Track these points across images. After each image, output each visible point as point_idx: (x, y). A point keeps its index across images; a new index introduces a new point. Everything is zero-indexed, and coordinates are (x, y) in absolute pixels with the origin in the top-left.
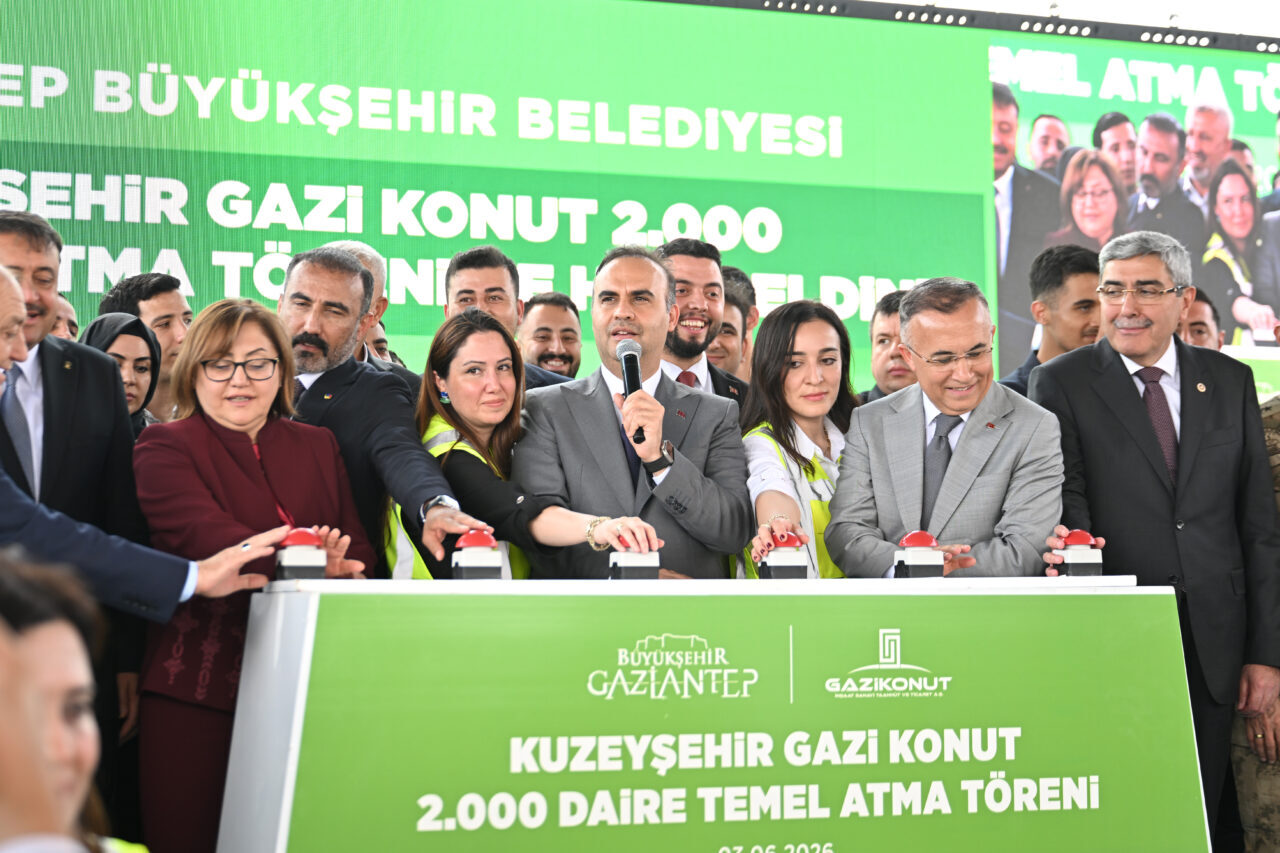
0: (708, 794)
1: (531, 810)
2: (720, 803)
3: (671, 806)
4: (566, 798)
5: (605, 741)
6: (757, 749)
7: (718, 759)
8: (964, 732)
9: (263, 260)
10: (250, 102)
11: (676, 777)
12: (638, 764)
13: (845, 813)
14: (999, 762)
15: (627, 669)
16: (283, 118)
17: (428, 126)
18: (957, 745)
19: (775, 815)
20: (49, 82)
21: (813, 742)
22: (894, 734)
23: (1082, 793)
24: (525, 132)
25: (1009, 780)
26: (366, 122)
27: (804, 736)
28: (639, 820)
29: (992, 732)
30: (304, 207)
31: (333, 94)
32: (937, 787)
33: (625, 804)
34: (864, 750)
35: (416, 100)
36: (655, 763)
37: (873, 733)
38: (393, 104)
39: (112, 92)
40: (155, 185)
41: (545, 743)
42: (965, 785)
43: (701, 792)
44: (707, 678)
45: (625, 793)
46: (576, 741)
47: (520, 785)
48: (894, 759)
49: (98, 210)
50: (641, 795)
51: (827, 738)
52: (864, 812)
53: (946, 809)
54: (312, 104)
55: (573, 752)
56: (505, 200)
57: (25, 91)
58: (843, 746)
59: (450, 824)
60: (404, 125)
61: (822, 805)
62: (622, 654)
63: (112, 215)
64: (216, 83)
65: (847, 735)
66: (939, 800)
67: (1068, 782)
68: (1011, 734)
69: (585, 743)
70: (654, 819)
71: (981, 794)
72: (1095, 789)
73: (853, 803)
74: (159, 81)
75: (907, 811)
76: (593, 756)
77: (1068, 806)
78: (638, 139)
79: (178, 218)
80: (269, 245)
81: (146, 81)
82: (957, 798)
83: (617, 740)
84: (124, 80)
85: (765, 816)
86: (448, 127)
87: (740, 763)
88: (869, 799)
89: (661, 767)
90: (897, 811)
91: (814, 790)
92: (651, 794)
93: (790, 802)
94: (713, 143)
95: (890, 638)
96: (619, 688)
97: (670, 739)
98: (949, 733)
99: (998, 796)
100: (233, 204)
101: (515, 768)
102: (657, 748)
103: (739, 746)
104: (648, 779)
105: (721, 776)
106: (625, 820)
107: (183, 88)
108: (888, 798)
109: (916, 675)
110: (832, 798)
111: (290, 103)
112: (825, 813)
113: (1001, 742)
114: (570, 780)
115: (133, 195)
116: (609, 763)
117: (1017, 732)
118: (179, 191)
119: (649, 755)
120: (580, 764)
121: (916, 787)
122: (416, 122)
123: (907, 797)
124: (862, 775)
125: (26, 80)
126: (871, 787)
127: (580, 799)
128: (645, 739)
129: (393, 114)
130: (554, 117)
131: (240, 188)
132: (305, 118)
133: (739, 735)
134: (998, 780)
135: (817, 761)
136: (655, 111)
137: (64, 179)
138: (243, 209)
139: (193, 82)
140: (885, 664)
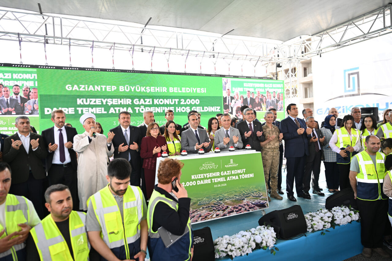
0: (213, 179)
1: (194, 183)
2: (214, 180)
3: (209, 181)
4: (198, 181)
5: (202, 175)
6: (218, 174)
7: (214, 175)
8: (240, 170)
9: (141, 108)
10: (138, 89)
11: (210, 178)
12: (205, 177)
13: (227, 180)
14: (243, 173)
15: (204, 166)
16: (142, 91)
17: (159, 91)
18: (239, 171)
19: (220, 181)
20: (114, 88)
21: (224, 173)
22: (232, 171)
23: (252, 175)
24: (170, 91)
25: (244, 175)
26: (152, 91)
27: (223, 172)
28: (206, 183)
29: (242, 170)
30: (145, 102)
31: (148, 88)
32: (237, 176)
33: (204, 181)
34: (229, 173)
35: (157, 88)
36: (207, 177)
37: (230, 171)
38: (155, 89)
39: (122, 89)
40: (128, 100)
41: (195, 175)
42: (240, 176)
43: (212, 179)
44: (212, 166)
45: (204, 180)
46: (199, 175)
47: (193, 180)
48: (232, 174)
49: (121, 103)
50: (206, 180)
51: (225, 172)
52: (229, 180)
53: (238, 179)
54: (145, 89)
55: (198, 176)
56: (168, 100)
57: (111, 89)
58: (227, 173)
59: (185, 186)
60: (156, 91)
61: (225, 179)
62: (203, 165)
63: (122, 104)
64: (134, 87)
65: (227, 171)
66: (237, 178)
67: (250, 174)
68: (244, 170)
69: (200, 175)
70: (207, 183)
71: (241, 176)
72: (253, 175)
73: (228, 179)
74: (127, 87)
75: (234, 179)
76: (201, 176)
77: (250, 177)
78: (183, 92)
79: (130, 104)
80: (141, 106)
81: (126, 87)
82: (239, 177)
83: (203, 174)
84: (123, 87)
85: (219, 181)
86: (161, 91)
87: (216, 176)
88: (230, 178)
89: (208, 177)
90: (233, 179)
91: (224, 178)
92: (207, 180)
93: (222, 180)
94: (192, 92)
95: (232, 160)
96: (203, 169)
97: (209, 174)
98: (238, 170)
99: (243, 177)
100: (137, 102)
101: (192, 179)
102: (207, 175)
103: (216, 174)
104: (207, 178)
105: (214, 177)
106: (204, 183)
107: (130, 88)
108: (232, 178)
109: (234, 164)
110: (226, 179)
111: (143, 89)
112: (225, 180)
113: (243, 171)
114: (198, 179)
115: (125, 101)
116: (202, 177)
117: (245, 169)
118: (130, 100)
119: (207, 176)
120: (199, 177)
121: (235, 176)
122: (158, 91)
123: (234, 178)
124: (229, 176)
125: (111, 88)
126: (230, 177)
127: (199, 181)
128: (206, 174)
129: (155, 90)
130: (173, 89)
131: (137, 100)
132: (145, 91)
133: (216, 173)
134: (243, 175)
135: (224, 175)
136: (185, 88)
137: (117, 99)
138: (138, 102)
139: (131, 87)
140: (231, 163)
